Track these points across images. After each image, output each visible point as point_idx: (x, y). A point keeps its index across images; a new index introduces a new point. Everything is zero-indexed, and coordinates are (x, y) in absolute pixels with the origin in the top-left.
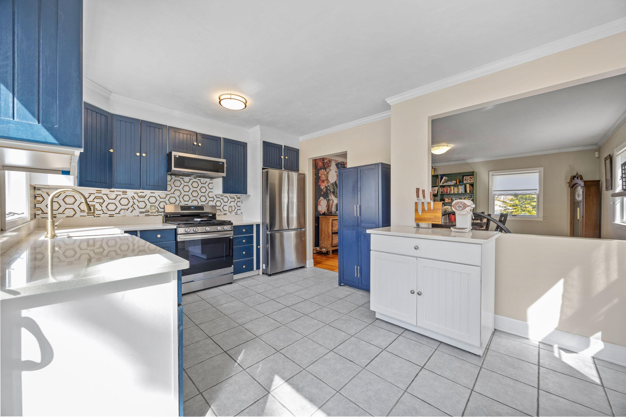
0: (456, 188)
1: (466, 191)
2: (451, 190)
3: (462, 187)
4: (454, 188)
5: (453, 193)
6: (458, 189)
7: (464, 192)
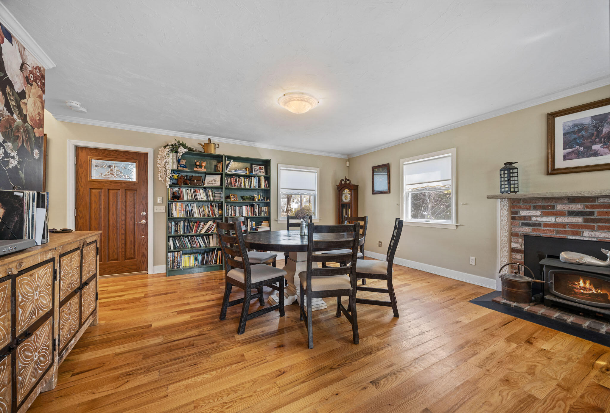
0: (248, 179)
1: (259, 186)
2: (241, 183)
3: (256, 180)
4: (244, 180)
5: (243, 187)
6: (251, 182)
7: (257, 187)
